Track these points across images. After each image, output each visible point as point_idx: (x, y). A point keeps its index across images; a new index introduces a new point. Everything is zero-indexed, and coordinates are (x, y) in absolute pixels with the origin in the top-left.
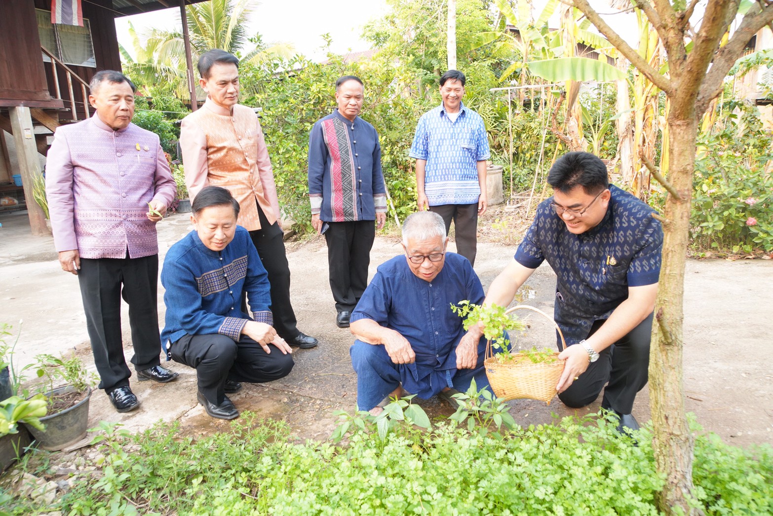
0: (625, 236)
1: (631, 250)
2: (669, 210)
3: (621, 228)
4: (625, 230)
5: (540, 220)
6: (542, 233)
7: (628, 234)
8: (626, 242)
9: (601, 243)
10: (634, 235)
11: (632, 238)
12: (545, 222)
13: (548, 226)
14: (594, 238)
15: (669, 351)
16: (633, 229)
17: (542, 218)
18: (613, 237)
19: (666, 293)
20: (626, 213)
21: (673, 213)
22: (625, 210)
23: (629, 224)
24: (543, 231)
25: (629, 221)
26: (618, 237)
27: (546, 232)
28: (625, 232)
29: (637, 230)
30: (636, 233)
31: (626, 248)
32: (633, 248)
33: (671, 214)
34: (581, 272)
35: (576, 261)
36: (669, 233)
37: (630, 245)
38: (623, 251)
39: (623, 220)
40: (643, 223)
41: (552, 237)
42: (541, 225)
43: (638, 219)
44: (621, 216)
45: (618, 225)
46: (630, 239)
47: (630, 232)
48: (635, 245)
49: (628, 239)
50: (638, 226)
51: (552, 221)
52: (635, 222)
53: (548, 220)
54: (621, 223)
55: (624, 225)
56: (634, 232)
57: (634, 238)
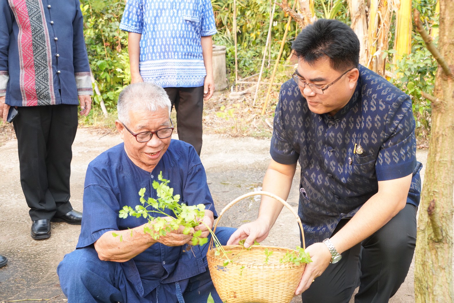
0: (373, 122)
1: (378, 138)
2: (440, 88)
3: (369, 112)
4: (373, 114)
5: (284, 103)
6: (287, 117)
7: (376, 120)
8: (373, 128)
9: (347, 128)
10: (382, 121)
11: (380, 124)
12: (288, 105)
13: (291, 109)
14: (340, 123)
15: (439, 250)
16: (382, 114)
17: (285, 100)
18: (361, 123)
19: (436, 183)
20: (375, 96)
21: (444, 91)
22: (374, 92)
23: (378, 108)
24: (287, 115)
25: (378, 105)
26: (365, 122)
27: (291, 115)
28: (373, 117)
29: (386, 115)
30: (385, 118)
31: (374, 135)
32: (381, 135)
33: (441, 92)
34: (326, 161)
35: (320, 148)
36: (440, 115)
37: (378, 133)
38: (370, 139)
39: (372, 104)
40: (392, 108)
41: (297, 121)
42: (285, 109)
43: (387, 103)
44: (369, 99)
45: (366, 109)
46: (378, 125)
47: (378, 117)
48: (383, 132)
49: (376, 125)
50: (386, 110)
51: (295, 104)
52: (384, 107)
53: (292, 102)
54: (369, 106)
55: (372, 109)
56: (382, 117)
57: (382, 124)
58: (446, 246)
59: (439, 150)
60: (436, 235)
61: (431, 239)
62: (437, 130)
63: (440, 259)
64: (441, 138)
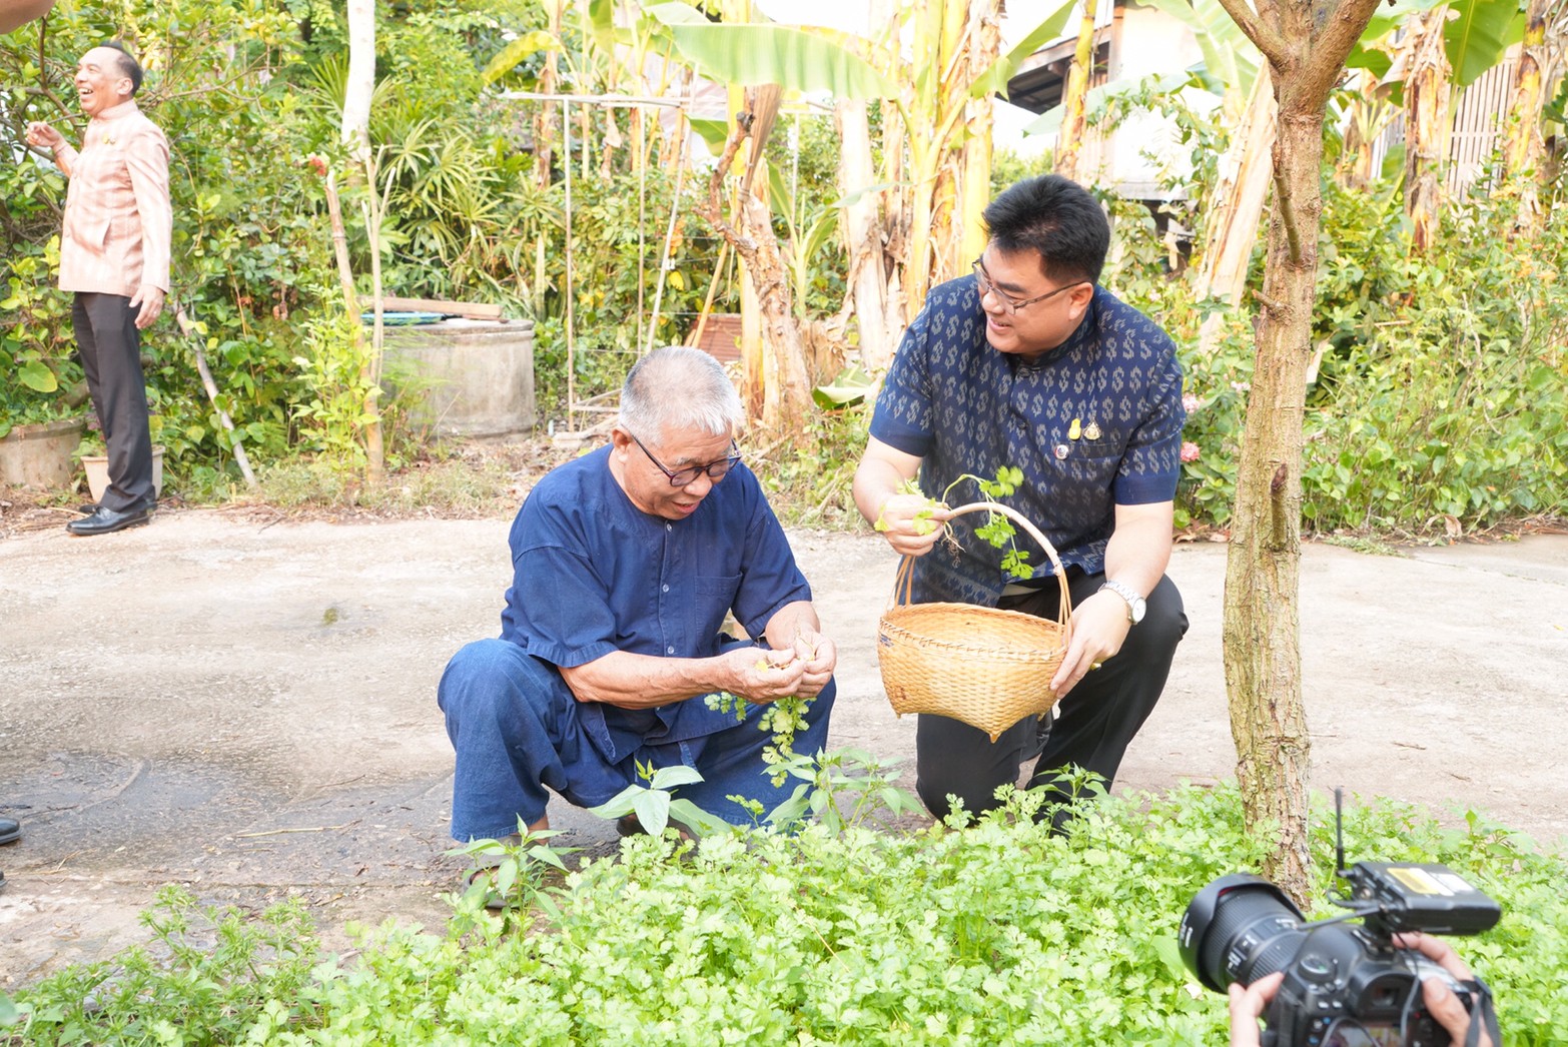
0: (1127, 379)
1: (1134, 410)
2: (1281, 285)
3: (1120, 361)
4: (1128, 366)
5: (936, 319)
6: (938, 346)
7: (1133, 375)
8: (1126, 391)
9: (1056, 389)
10: (1144, 379)
11: (1139, 385)
12: (946, 324)
13: (952, 331)
14: (1056, 377)
15: (1280, 564)
16: (1145, 366)
17: (940, 313)
18: (1097, 379)
19: (1276, 447)
20: (1131, 332)
21: (1290, 290)
22: (1129, 325)
23: (1137, 354)
24: (939, 343)
25: (1137, 349)
26: (1109, 379)
27: (948, 345)
28: (1128, 371)
29: (1151, 370)
30: (1149, 374)
31: (1125, 404)
32: (1139, 405)
33: (1285, 291)
34: (1012, 446)
35: (1002, 420)
36: (1282, 329)
37: (1134, 401)
38: (1117, 411)
39: (1126, 345)
40: (1163, 358)
41: (959, 358)
42: (936, 331)
43: (1155, 348)
44: (1120, 337)
45: (1112, 354)
46: (1136, 385)
47: (1137, 370)
48: (1143, 400)
49: (1132, 385)
50: (1153, 360)
51: (962, 323)
52: (1149, 353)
53: (955, 318)
54: (1120, 350)
55: (1125, 355)
56: (1145, 373)
57: (1143, 384)
58: (1291, 556)
59: (1280, 389)
60: (1277, 537)
61: (1268, 545)
62: (1277, 355)
63: (1281, 581)
64: (1283, 369)
